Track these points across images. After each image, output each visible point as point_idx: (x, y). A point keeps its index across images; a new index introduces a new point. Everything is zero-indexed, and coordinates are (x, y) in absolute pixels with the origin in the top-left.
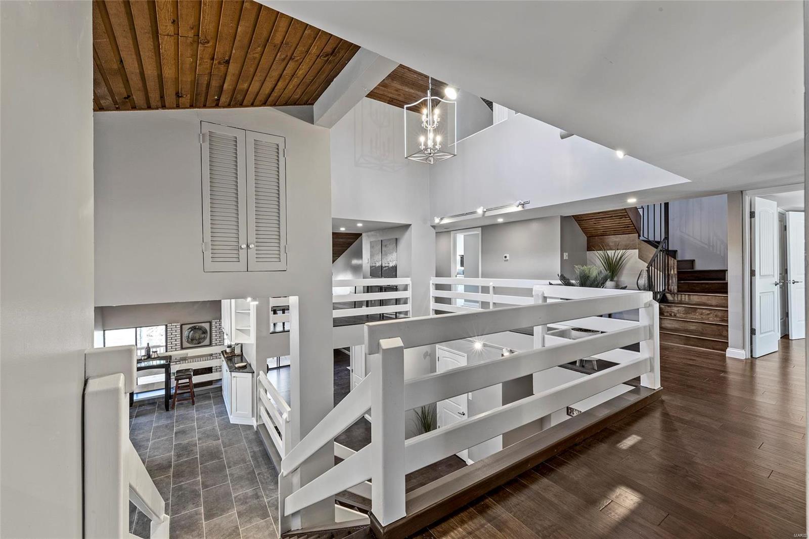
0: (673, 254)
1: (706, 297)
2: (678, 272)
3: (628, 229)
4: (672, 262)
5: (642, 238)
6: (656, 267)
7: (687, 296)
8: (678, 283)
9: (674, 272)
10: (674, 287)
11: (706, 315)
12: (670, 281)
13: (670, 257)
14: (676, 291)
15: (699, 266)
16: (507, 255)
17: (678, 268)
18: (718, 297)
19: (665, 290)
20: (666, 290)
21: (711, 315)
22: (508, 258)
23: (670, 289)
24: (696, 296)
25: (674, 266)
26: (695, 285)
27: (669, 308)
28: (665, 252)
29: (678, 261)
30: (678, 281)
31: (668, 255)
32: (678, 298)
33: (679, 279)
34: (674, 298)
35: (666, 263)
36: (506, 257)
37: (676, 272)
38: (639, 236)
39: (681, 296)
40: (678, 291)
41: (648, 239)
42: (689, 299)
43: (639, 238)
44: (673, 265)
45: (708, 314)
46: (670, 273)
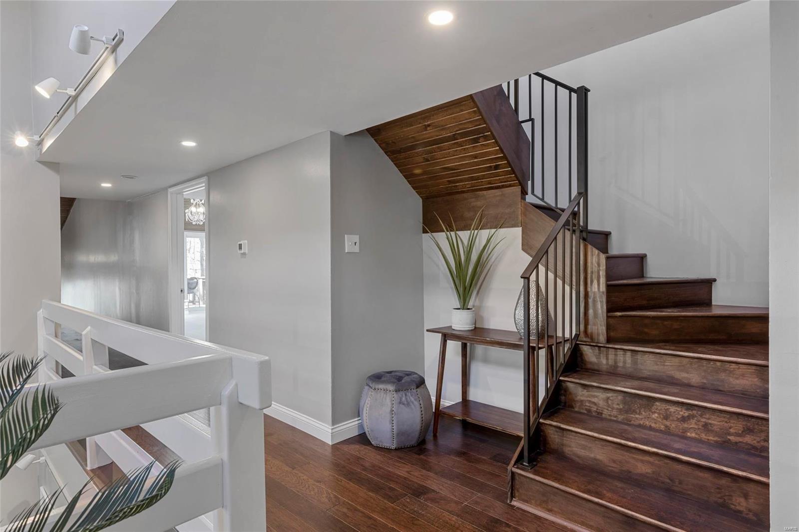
0: (601, 240)
1: (677, 360)
2: (609, 287)
3: (497, 175)
4: (596, 261)
5: (530, 198)
6: (560, 273)
7: (629, 354)
8: (608, 317)
9: (598, 288)
10: (599, 327)
11: (678, 419)
12: (591, 312)
13: (590, 247)
14: (602, 338)
15: (656, 271)
16: (244, 243)
17: (608, 277)
18: (705, 362)
19: (577, 336)
20: (582, 336)
21: (692, 424)
22: (245, 249)
23: (589, 331)
24: (651, 356)
25: (599, 273)
26: (646, 321)
27: (585, 392)
28: (578, 233)
29: (608, 258)
30: (609, 310)
31: (584, 239)
32: (607, 359)
33: (611, 308)
34: (598, 357)
35: (582, 262)
36: (240, 247)
37: (603, 288)
38: (524, 193)
39: (616, 355)
40: (609, 340)
41: (542, 200)
42: (635, 362)
43: (524, 198)
44: (595, 269)
45: (684, 419)
46: (589, 289)
